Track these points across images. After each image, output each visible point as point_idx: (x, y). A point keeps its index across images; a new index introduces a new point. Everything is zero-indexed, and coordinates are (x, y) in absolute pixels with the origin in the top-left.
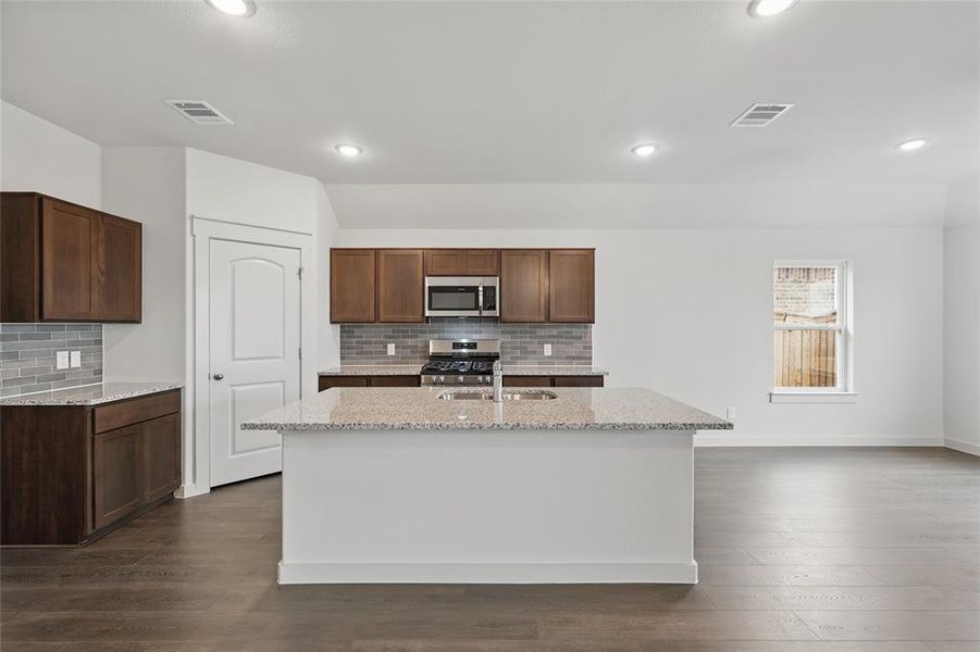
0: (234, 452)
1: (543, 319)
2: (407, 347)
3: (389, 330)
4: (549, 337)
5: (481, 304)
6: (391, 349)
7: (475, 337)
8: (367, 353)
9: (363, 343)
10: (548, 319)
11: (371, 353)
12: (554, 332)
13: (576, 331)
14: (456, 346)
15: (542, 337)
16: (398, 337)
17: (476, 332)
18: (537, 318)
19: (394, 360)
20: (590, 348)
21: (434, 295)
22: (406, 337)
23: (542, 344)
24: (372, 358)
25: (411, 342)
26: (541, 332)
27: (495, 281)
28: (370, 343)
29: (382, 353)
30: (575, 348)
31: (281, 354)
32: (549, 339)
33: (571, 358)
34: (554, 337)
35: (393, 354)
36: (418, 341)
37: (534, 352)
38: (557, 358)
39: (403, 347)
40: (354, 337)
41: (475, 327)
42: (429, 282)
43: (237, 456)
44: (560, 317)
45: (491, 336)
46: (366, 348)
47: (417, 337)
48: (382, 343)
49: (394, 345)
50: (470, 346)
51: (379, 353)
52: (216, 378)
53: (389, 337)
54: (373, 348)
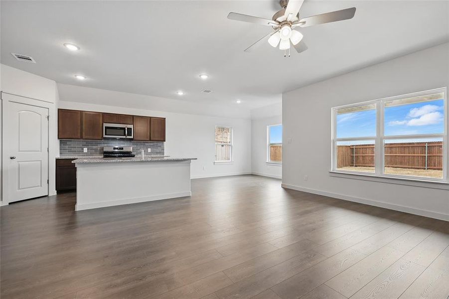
0: (19, 189)
1: (148, 140)
2: (93, 149)
3: (85, 143)
4: (150, 146)
5: (126, 134)
6: (85, 150)
7: (122, 146)
8: (73, 151)
9: (72, 147)
10: (150, 140)
11: (75, 151)
12: (152, 144)
13: (159, 144)
14: (114, 148)
15: (148, 146)
16: (89, 145)
17: (123, 144)
18: (146, 139)
19: (87, 154)
20: (164, 150)
21: (107, 130)
22: (93, 145)
23: (147, 148)
24: (76, 154)
25: (94, 147)
26: (147, 144)
27: (131, 126)
28: (75, 147)
29: (81, 151)
30: (159, 150)
31: (40, 150)
32: (150, 147)
33: (157, 153)
35: (86, 152)
36: (99, 147)
38: (153, 153)
39: (91, 149)
40: (67, 145)
41: (122, 142)
42: (105, 125)
43: (20, 190)
44: (154, 139)
45: (129, 145)
46: (73, 149)
47: (97, 145)
48: (81, 147)
49: (87, 148)
50: (120, 149)
51: (79, 151)
52: (11, 158)
53: (84, 145)
54: (76, 149)
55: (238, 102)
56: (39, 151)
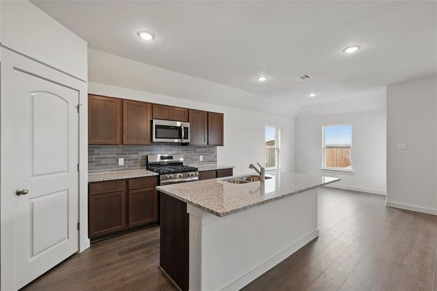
0: (32, 255)
1: (206, 144)
2: (132, 160)
3: (120, 150)
4: (201, 152)
5: (183, 136)
6: (121, 161)
7: (171, 153)
8: (103, 165)
9: (101, 158)
10: (208, 144)
11: (107, 164)
12: (204, 150)
13: (211, 150)
14: (162, 158)
15: (199, 152)
16: (126, 154)
17: (170, 150)
18: (204, 144)
19: (123, 168)
20: (216, 157)
21: (158, 130)
22: (130, 154)
23: (199, 155)
24: (106, 168)
25: (134, 156)
26: (198, 150)
27: (188, 125)
28: (107, 158)
29: (115, 164)
30: (210, 158)
31: (66, 169)
33: (210, 162)
34: (203, 152)
35: (123, 164)
36: (139, 156)
37: (196, 160)
38: (205, 162)
39: (129, 160)
40: (94, 154)
41: (169, 148)
42: (156, 123)
43: (33, 258)
45: (177, 152)
46: (103, 161)
47: (138, 153)
48: (114, 158)
49: (123, 159)
50: (169, 158)
51: (113, 164)
52: (18, 193)
53: (120, 154)
54: (108, 161)
55: (311, 95)
56: (64, 171)
